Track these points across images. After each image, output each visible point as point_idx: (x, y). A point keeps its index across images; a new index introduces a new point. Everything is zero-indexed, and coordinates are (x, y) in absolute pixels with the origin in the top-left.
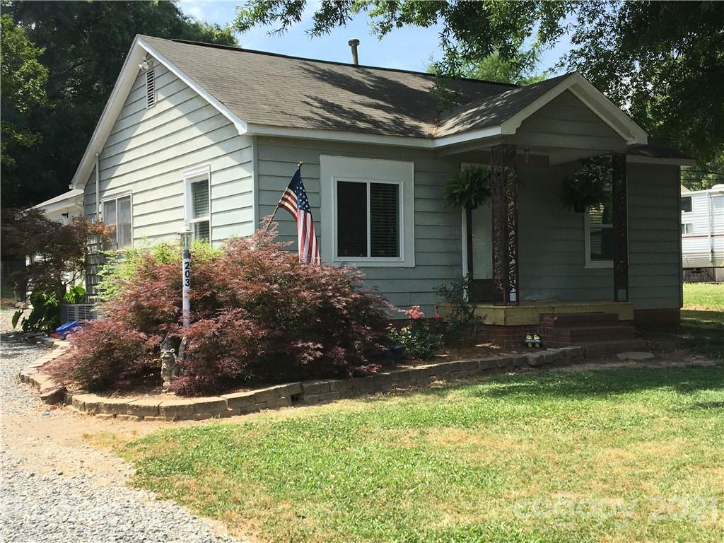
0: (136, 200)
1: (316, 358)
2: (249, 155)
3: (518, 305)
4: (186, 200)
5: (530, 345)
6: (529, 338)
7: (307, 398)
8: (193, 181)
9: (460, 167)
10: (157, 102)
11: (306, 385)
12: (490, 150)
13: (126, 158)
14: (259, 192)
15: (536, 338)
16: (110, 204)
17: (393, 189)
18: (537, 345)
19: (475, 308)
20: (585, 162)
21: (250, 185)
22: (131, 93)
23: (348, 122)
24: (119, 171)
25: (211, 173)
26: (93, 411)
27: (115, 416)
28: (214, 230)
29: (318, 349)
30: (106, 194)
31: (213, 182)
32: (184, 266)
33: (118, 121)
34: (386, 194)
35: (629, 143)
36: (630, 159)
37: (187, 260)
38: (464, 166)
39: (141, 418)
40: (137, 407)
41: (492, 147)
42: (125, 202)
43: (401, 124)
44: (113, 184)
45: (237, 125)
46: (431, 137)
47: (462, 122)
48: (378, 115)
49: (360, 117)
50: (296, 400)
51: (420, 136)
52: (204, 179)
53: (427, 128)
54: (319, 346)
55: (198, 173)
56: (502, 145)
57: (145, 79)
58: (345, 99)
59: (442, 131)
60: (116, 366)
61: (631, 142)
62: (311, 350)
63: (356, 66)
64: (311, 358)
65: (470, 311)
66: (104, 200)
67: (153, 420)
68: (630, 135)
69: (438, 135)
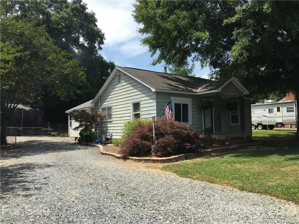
0: (113, 108)
1: (190, 148)
2: (154, 96)
3: (221, 134)
4: (131, 108)
5: (226, 145)
6: (226, 143)
7: (188, 157)
8: (134, 103)
9: (202, 100)
10: (122, 83)
11: (188, 154)
12: (213, 96)
13: (110, 97)
14: (157, 106)
15: (228, 143)
16: (104, 109)
17: (187, 105)
18: (228, 145)
19: (212, 135)
20: (234, 98)
21: (155, 104)
22: (112, 80)
23: (176, 89)
24: (107, 100)
25: (141, 101)
26: (139, 161)
27: (146, 162)
28: (142, 116)
29: (190, 145)
30: (102, 106)
31: (142, 103)
32: (153, 125)
33: (107, 87)
34: (185, 106)
35: (244, 94)
36: (244, 98)
37: (154, 123)
38: (203, 99)
39: (154, 163)
40: (153, 160)
41: (214, 95)
42: (110, 108)
43: (187, 89)
44: (105, 103)
45: (151, 89)
46: (196, 92)
47: (204, 88)
48: (182, 87)
49: (177, 87)
50: (186, 158)
51: (193, 92)
52: (138, 102)
53: (194, 90)
54: (190, 144)
55: (136, 101)
56: (217, 94)
57: (117, 77)
58: (173, 83)
59: (198, 91)
60: (139, 150)
61: (245, 94)
62: (188, 146)
63: (166, 73)
64: (188, 148)
65: (211, 136)
66: (102, 108)
67: (157, 163)
68: (245, 92)
69: (198, 92)
